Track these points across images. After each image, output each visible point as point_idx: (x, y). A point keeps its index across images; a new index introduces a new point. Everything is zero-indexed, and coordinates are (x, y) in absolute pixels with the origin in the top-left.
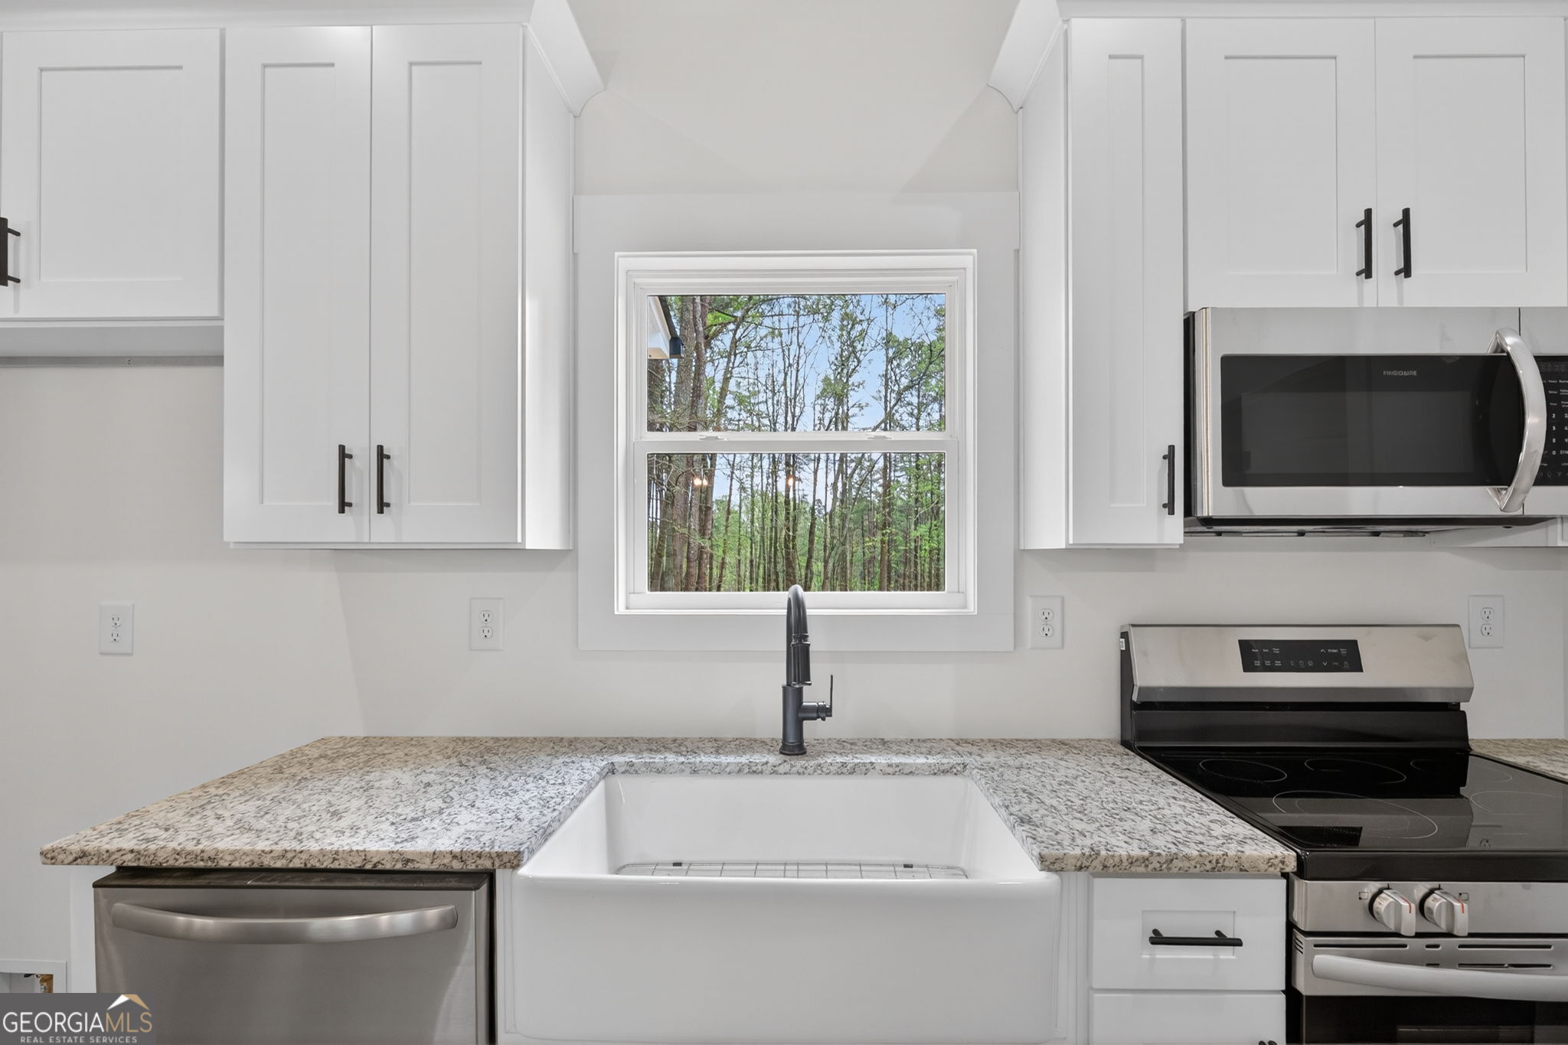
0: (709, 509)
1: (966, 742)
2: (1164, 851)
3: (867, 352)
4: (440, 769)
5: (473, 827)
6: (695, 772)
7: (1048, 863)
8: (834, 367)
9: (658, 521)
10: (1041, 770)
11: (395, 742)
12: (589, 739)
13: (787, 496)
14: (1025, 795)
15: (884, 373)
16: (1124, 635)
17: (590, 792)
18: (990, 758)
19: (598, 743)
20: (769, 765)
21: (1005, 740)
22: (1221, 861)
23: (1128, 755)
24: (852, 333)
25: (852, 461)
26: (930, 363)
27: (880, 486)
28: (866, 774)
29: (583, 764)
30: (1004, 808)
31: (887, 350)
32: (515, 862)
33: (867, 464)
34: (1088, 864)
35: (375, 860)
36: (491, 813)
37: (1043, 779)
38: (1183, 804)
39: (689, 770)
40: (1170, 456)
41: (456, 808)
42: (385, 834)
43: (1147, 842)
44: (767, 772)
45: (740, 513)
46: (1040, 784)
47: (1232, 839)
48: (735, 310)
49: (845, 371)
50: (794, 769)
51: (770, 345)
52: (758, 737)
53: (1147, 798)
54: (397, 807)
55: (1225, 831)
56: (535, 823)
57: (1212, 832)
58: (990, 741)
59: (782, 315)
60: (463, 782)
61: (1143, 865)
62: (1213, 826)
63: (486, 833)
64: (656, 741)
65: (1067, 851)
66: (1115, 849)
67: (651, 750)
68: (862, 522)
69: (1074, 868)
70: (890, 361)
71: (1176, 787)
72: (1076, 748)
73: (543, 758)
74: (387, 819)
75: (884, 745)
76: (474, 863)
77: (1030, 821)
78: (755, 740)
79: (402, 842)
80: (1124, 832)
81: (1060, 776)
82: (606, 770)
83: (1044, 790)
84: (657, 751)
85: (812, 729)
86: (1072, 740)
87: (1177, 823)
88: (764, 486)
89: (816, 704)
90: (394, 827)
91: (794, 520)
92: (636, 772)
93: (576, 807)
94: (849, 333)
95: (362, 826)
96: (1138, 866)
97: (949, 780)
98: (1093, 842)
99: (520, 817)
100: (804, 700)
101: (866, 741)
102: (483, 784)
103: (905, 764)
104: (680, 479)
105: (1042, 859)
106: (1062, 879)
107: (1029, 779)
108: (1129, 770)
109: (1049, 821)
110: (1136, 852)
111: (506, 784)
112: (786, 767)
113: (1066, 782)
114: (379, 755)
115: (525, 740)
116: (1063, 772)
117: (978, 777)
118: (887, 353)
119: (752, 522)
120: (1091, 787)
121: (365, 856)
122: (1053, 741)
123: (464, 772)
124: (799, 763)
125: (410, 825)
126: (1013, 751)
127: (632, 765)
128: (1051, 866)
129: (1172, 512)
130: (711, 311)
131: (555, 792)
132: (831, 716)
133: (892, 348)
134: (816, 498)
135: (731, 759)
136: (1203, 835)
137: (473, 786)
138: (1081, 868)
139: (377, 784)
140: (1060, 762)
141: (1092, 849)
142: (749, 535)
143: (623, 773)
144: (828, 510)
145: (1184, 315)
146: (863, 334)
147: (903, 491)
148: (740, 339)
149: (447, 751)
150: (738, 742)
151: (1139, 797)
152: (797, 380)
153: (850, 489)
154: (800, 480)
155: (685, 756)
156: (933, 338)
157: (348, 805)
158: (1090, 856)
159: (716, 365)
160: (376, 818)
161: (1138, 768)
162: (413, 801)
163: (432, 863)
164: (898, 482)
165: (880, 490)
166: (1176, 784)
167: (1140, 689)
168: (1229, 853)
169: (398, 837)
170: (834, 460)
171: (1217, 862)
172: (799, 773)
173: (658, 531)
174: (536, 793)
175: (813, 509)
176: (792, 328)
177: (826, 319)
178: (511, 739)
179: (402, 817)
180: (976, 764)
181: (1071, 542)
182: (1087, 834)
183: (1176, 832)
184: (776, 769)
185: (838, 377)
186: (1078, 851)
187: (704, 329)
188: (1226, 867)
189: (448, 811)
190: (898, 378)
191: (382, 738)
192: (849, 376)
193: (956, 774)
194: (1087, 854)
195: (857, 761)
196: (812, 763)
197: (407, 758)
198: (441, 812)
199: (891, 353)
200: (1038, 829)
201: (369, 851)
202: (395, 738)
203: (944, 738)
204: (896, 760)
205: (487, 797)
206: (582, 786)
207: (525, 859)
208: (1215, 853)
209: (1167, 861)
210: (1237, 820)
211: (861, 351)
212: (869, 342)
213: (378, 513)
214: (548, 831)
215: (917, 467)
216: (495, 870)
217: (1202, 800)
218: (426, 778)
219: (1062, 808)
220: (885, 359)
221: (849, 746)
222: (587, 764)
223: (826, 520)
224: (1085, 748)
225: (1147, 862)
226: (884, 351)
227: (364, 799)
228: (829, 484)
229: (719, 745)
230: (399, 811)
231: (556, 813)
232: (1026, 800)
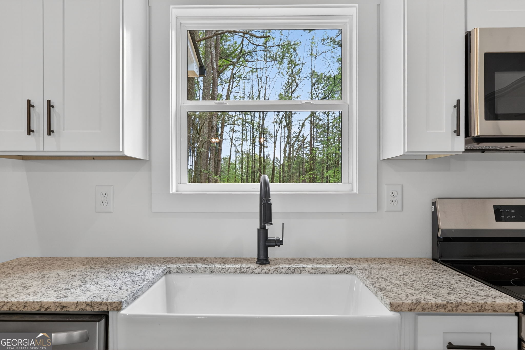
0: (220, 161)
1: (353, 259)
2: (454, 301)
3: (301, 80)
4: (80, 270)
5: (98, 292)
6: (212, 272)
7: (394, 307)
8: (284, 88)
9: (193, 167)
10: (391, 270)
11: (57, 259)
12: (158, 258)
13: (260, 155)
14: (383, 280)
15: (311, 91)
16: (434, 204)
17: (158, 280)
18: (364, 265)
19: (161, 260)
20: (250, 268)
21: (372, 258)
22: (484, 306)
23: (436, 264)
24: (294, 70)
25: (294, 137)
26: (334, 86)
27: (308, 150)
28: (300, 273)
29: (155, 268)
30: (371, 285)
31: (312, 79)
32: (119, 307)
33: (301, 139)
34: (415, 308)
35: (46, 307)
36: (106, 287)
37: (392, 273)
38: (464, 283)
39: (209, 271)
40: (458, 106)
41: (88, 285)
42: (51, 295)
43: (445, 298)
44: (250, 272)
45: (236, 164)
46: (391, 275)
47: (489, 296)
48: (233, 58)
49: (290, 90)
50: (263, 271)
51: (251, 77)
52: (245, 257)
53: (445, 280)
54: (58, 284)
55: (486, 293)
56: (129, 290)
57: (479, 294)
58: (364, 258)
59: (258, 61)
60: (92, 275)
61: (443, 308)
62: (479, 291)
63: (104, 295)
64: (192, 259)
65: (403, 301)
66: (429, 300)
67: (189, 262)
68: (299, 169)
69: (407, 310)
70: (313, 85)
71: (460, 277)
72: (408, 261)
73: (133, 265)
74: (52, 289)
75: (310, 260)
76: (97, 308)
77: (385, 289)
78: (243, 259)
79: (61, 298)
80: (433, 294)
81: (401, 272)
82: (166, 271)
83: (392, 278)
84: (193, 263)
85: (273, 252)
86: (407, 258)
87: (461, 290)
88: (248, 150)
89: (275, 238)
90: (56, 292)
91: (264, 167)
92: (182, 272)
93: (151, 286)
94: (292, 70)
95: (39, 292)
96: (441, 309)
97: (344, 276)
98: (417, 297)
99: (122, 288)
100: (269, 236)
101: (301, 259)
102: (102, 275)
103: (320, 268)
104: (204, 145)
105: (391, 305)
106: (401, 314)
107: (385, 274)
108: (436, 270)
109: (395, 290)
110: (439, 301)
111: (114, 275)
112: (259, 270)
113: (404, 275)
114: (48, 264)
115: (125, 258)
116: (402, 271)
117: (359, 273)
118: (312, 81)
119: (242, 169)
120: (416, 276)
121: (41, 304)
122: (397, 258)
123: (93, 271)
124: (266, 268)
125: (65, 291)
126: (376, 262)
127: (179, 268)
128: (396, 309)
129: (458, 134)
130: (221, 58)
131: (140, 278)
132: (283, 244)
133: (314, 78)
134: (276, 157)
135: (231, 266)
136: (474, 295)
137: (97, 276)
138: (411, 310)
139: (47, 276)
140: (401, 267)
141: (417, 300)
142: (240, 176)
143: (175, 273)
144: (282, 163)
145: (465, 33)
146: (300, 70)
147: (321, 153)
148: (236, 73)
149: (84, 262)
150: (234, 259)
151: (441, 280)
152: (265, 95)
153: (293, 152)
154: (267, 147)
155: (207, 264)
156: (336, 73)
157: (32, 283)
158: (416, 303)
159: (223, 87)
160: (47, 289)
161: (441, 269)
162: (66, 282)
163: (76, 308)
164: (318, 148)
165: (308, 152)
166: (460, 275)
167: (442, 230)
168: (488, 302)
169: (58, 296)
170: (285, 137)
171: (482, 307)
172: (266, 273)
173: (193, 174)
174: (130, 279)
175: (273, 163)
176: (263, 68)
177: (281, 64)
178: (117, 258)
179: (60, 288)
180: (357, 268)
181: (406, 151)
182: (414, 294)
183: (460, 294)
184: (253, 270)
185: (287, 93)
186: (410, 301)
187: (217, 67)
188: (486, 309)
189: (84, 286)
190: (318, 94)
191: (50, 258)
192: (292, 92)
193: (347, 273)
194: (415, 302)
195: (295, 267)
196: (272, 268)
197: (63, 266)
198: (80, 286)
199: (314, 80)
200: (389, 293)
201: (43, 302)
202: (57, 258)
203: (341, 257)
204: (316, 266)
205: (104, 281)
206: (154, 276)
207: (124, 306)
208: (480, 302)
209: (455, 307)
210: (492, 289)
211: (298, 80)
212: (303, 74)
213: (48, 135)
214: (136, 295)
215: (328, 140)
216: (108, 312)
217: (474, 281)
218: (72, 273)
219: (403, 285)
220: (311, 84)
221: (292, 261)
222: (156, 268)
223: (280, 168)
224: (414, 262)
225: (445, 307)
226: (310, 80)
227: (40, 282)
228: (282, 149)
229: (224, 261)
230: (59, 286)
231: (141, 287)
232: (383, 282)
